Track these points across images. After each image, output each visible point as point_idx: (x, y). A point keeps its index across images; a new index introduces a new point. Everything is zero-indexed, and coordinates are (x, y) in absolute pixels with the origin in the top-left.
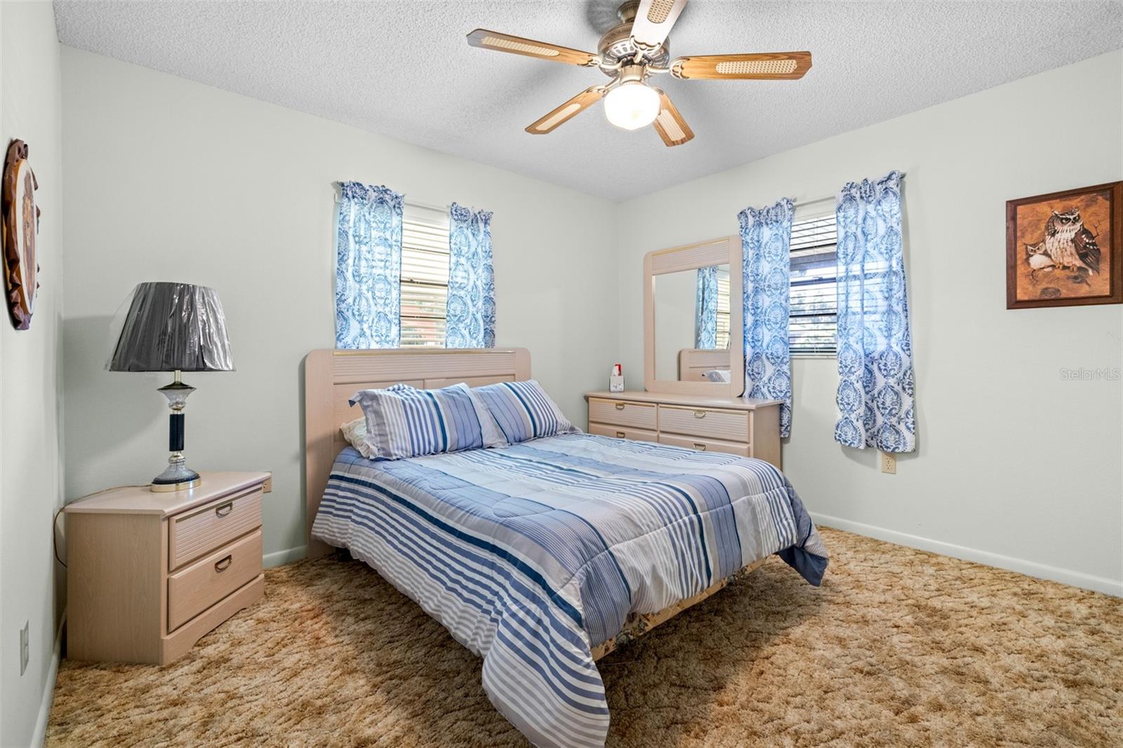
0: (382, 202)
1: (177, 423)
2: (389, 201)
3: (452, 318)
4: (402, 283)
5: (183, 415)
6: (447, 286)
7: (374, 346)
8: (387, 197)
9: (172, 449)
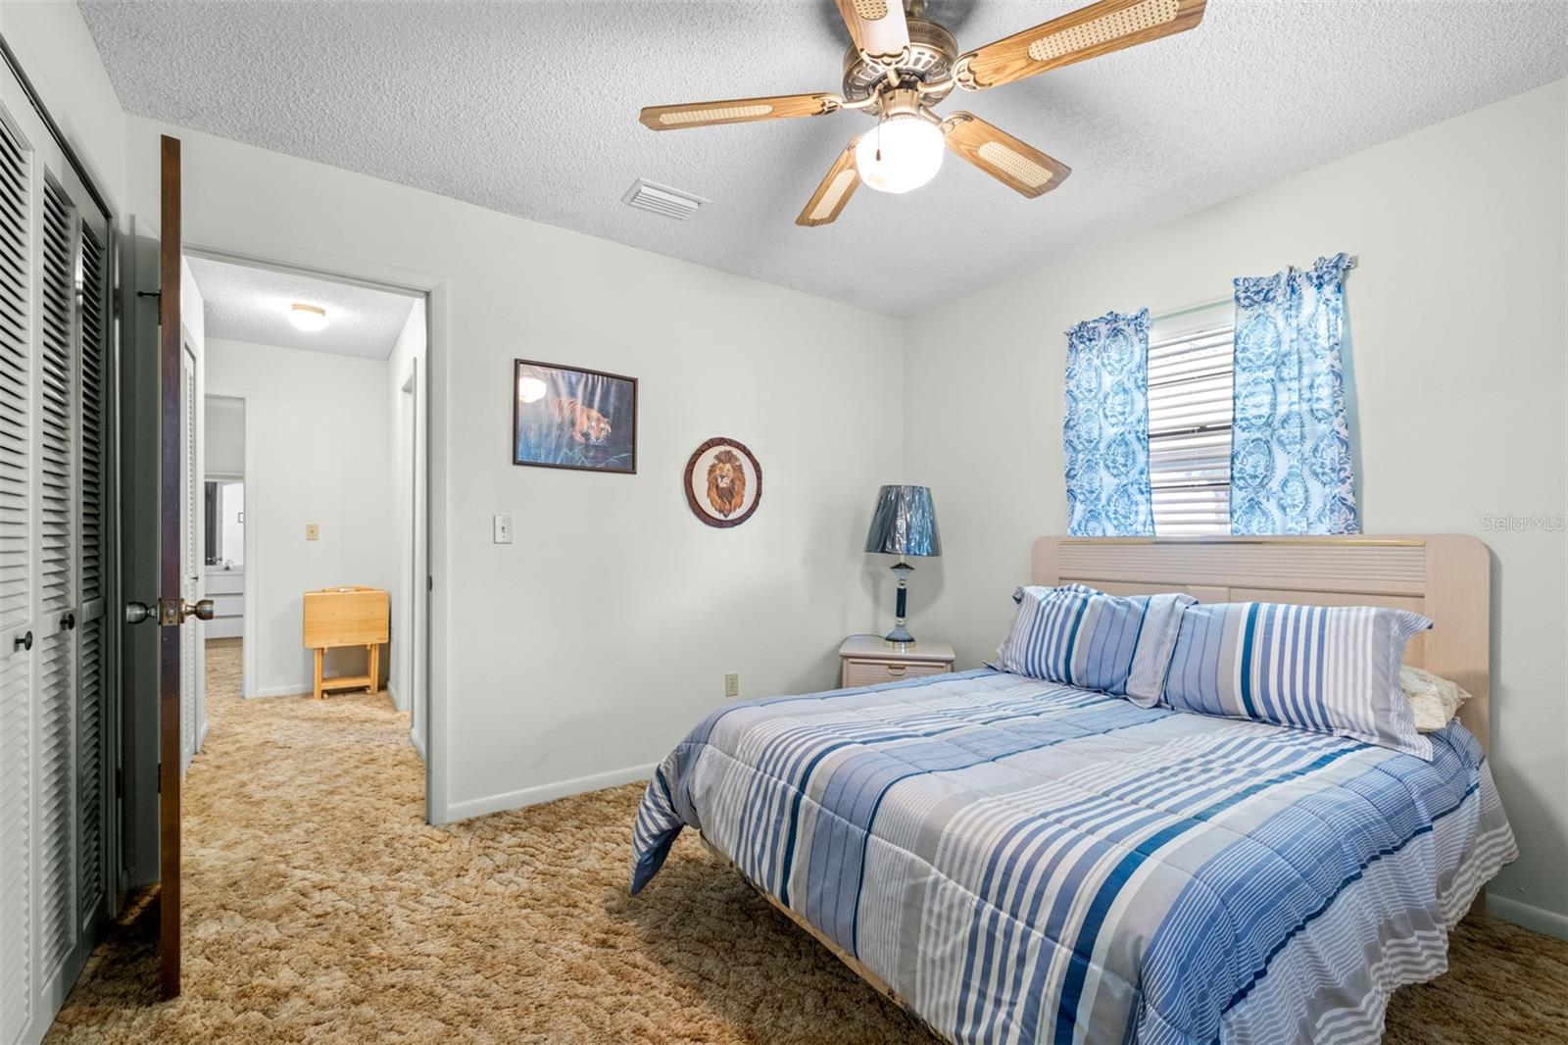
0: (1116, 332)
1: (902, 595)
2: (1125, 328)
3: (1250, 481)
4: (1151, 439)
5: (905, 590)
6: (1229, 427)
7: (1111, 532)
8: (1121, 325)
9: (898, 615)
